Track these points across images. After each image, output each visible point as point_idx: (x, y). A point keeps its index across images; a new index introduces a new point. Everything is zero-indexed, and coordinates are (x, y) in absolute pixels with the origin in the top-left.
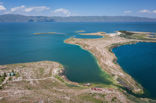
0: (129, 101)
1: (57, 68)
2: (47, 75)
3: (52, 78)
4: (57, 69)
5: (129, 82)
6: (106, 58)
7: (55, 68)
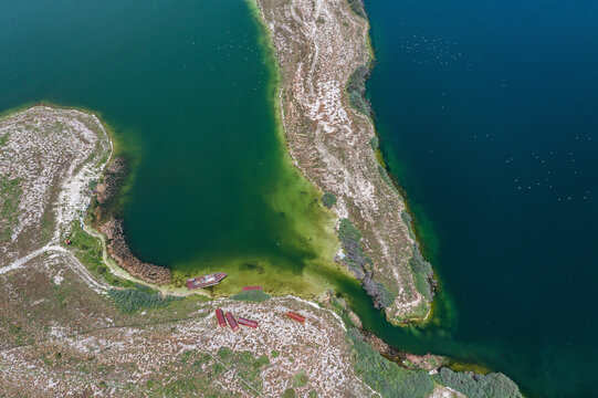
0: (357, 386)
1: (85, 168)
2: (31, 230)
3: (54, 248)
4: (80, 175)
5: (385, 250)
6: (318, 67)
7: (76, 172)
